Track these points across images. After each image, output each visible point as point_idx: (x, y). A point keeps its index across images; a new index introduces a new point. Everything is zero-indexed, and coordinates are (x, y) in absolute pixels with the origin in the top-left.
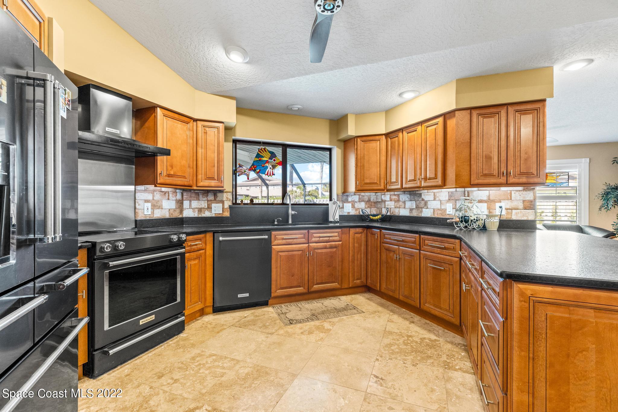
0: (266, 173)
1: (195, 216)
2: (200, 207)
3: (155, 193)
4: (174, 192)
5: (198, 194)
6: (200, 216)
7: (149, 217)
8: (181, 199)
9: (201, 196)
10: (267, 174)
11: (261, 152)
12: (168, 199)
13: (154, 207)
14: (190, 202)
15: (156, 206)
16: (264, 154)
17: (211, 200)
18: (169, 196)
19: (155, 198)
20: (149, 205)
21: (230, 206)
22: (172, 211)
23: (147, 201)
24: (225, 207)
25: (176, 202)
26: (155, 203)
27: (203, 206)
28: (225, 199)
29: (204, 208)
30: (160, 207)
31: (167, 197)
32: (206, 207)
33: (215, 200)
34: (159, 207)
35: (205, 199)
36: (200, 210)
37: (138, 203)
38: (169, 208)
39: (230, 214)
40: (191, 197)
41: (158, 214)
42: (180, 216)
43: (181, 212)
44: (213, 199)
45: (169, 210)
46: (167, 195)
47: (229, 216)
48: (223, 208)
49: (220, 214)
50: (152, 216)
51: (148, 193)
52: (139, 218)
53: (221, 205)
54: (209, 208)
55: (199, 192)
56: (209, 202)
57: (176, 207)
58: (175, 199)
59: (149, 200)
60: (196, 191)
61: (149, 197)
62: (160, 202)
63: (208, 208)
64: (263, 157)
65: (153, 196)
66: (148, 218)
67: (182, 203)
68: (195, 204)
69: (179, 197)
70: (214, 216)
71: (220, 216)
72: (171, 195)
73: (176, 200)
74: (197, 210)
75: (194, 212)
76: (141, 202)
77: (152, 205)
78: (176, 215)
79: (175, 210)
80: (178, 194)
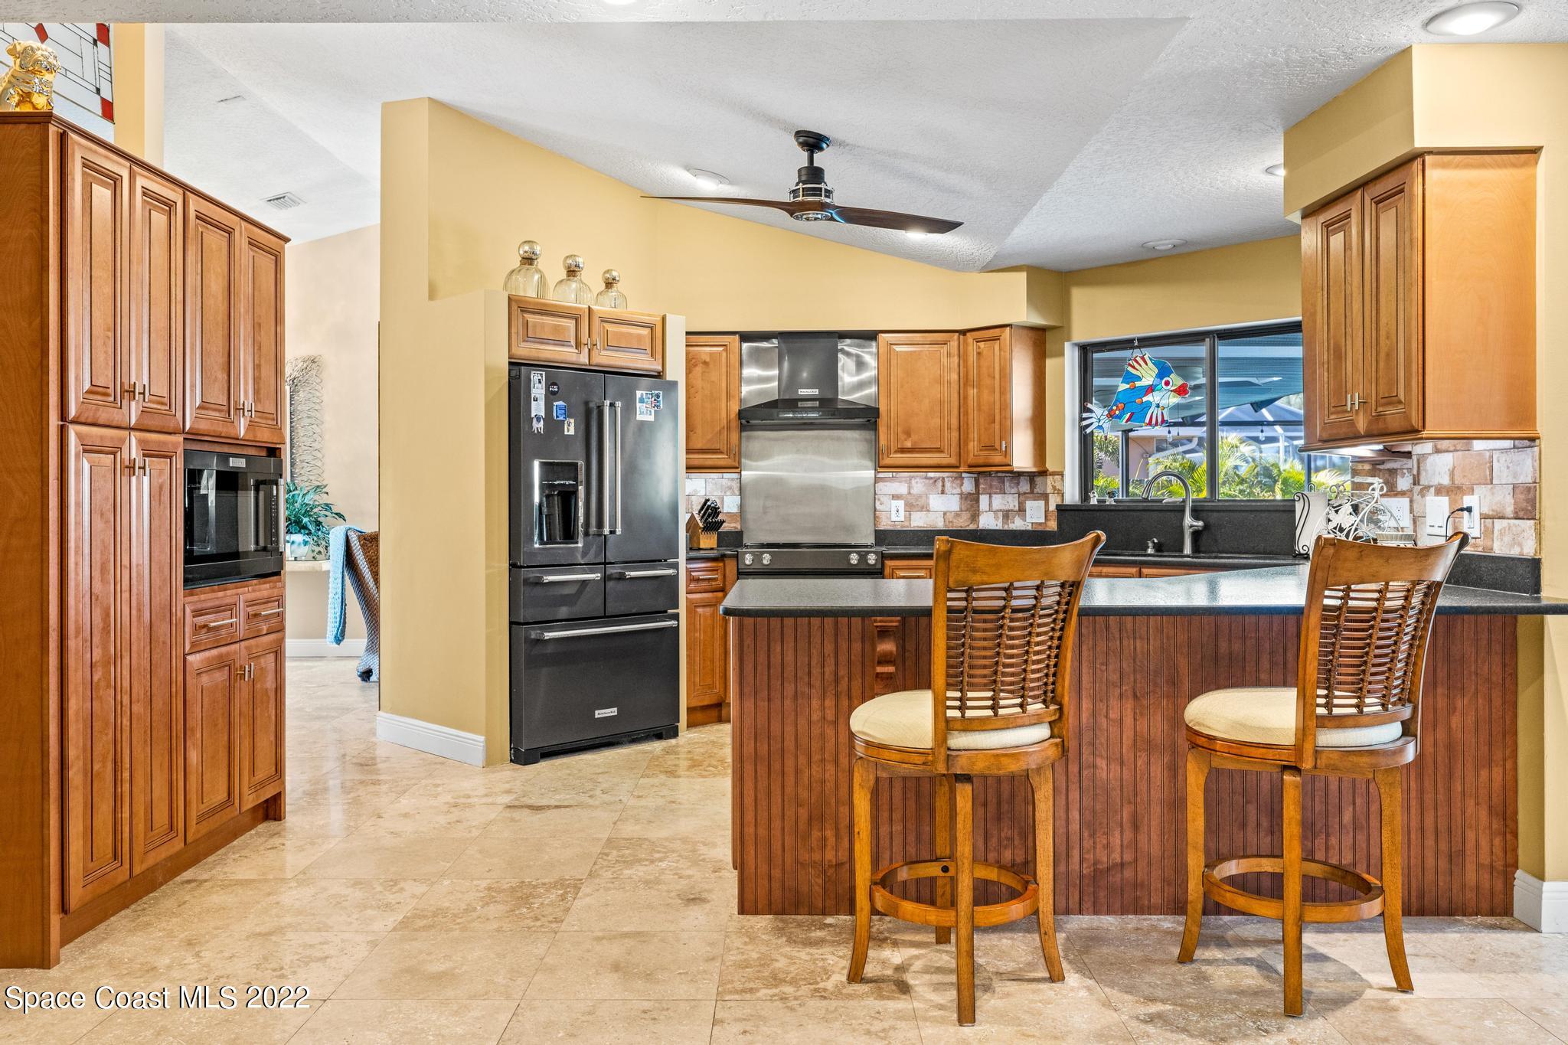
0: (1147, 421)
1: (997, 528)
2: (1006, 508)
3: (913, 481)
4: (956, 478)
5: (1002, 480)
6: (1006, 528)
7: (902, 526)
8: (974, 491)
9: (1007, 484)
10: (1150, 423)
11: (1133, 367)
12: (943, 492)
13: (910, 507)
14: (990, 497)
15: (913, 505)
16: (1143, 372)
17: (1025, 493)
18: (943, 486)
19: (914, 491)
20: (901, 504)
21: (1057, 505)
22: (950, 516)
23: (895, 497)
24: (1051, 509)
25: (961, 498)
26: (913, 501)
27: (1011, 507)
28: (1049, 490)
29: (1012, 511)
30: (925, 508)
31: (940, 489)
32: (1017, 508)
33: (1032, 492)
34: (922, 508)
35: (1014, 490)
36: (1007, 515)
37: (879, 500)
38: (945, 510)
39: (1059, 525)
40: (991, 486)
41: (919, 521)
42: (972, 527)
43: (975, 516)
44: (1029, 491)
45: (945, 514)
46: (940, 484)
47: (1056, 529)
48: (1046, 511)
49: (1040, 524)
50: (907, 524)
51: (900, 482)
52: (881, 528)
53: (1042, 503)
54: (1022, 510)
55: (1004, 475)
56: (1022, 498)
57: (961, 508)
58: (958, 491)
59: (902, 495)
60: (1000, 475)
61: (902, 489)
62: (924, 498)
63: (1020, 510)
64: (1139, 379)
65: (910, 488)
66: (899, 528)
67: (977, 501)
68: (999, 502)
69: (968, 486)
70: (1029, 528)
71: (1040, 528)
72: (948, 484)
73: (961, 494)
74: (1000, 514)
75: (996, 518)
76: (883, 499)
77: (906, 505)
78: (963, 523)
79: (957, 515)
80: (966, 481)
